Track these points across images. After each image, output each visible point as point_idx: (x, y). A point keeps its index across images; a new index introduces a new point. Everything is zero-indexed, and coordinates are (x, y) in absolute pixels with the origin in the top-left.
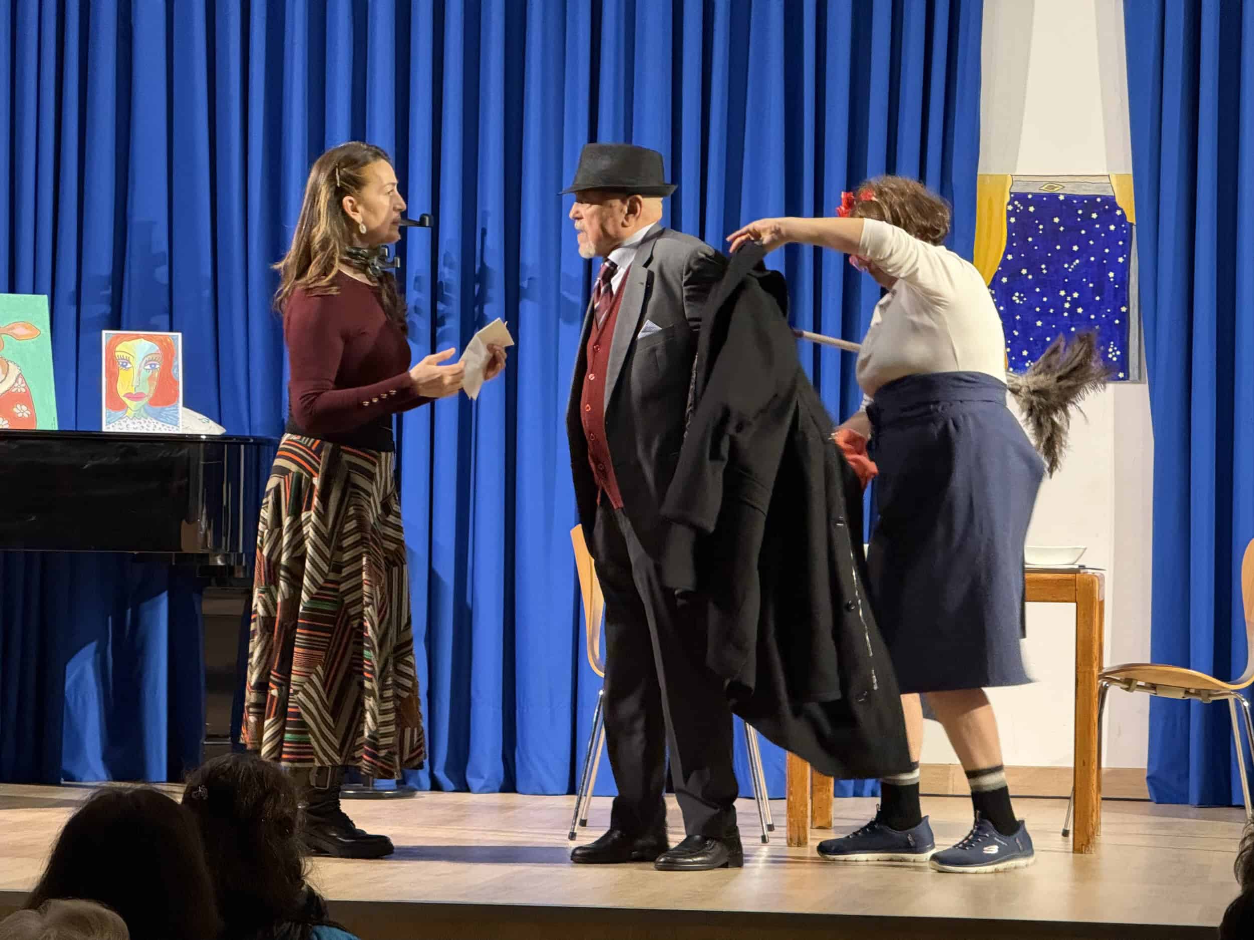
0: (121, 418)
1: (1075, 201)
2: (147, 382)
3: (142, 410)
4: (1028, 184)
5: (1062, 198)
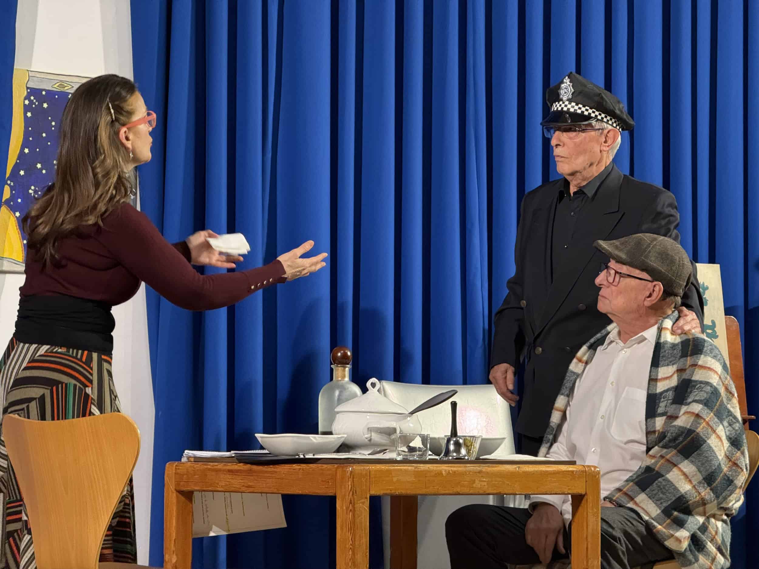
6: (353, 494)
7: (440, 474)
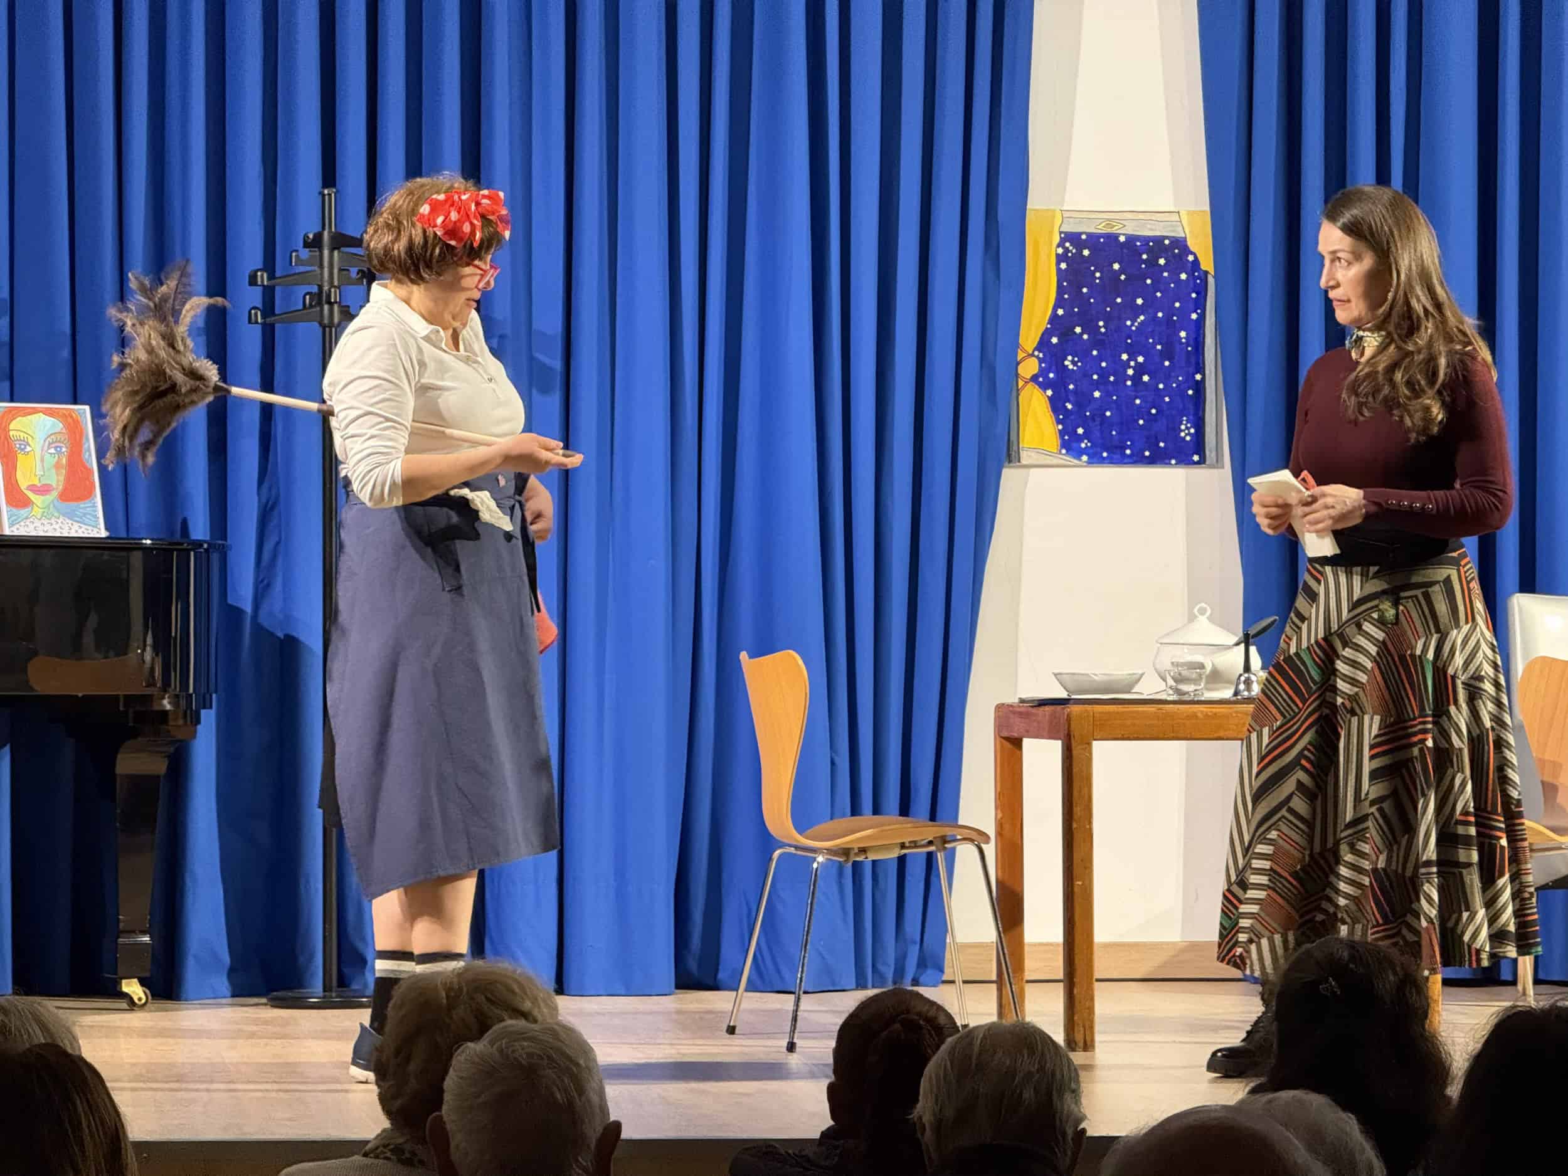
0: (27, 518)
1: (1138, 244)
2: (53, 471)
3: (52, 506)
4: (1081, 221)
5: (1122, 239)
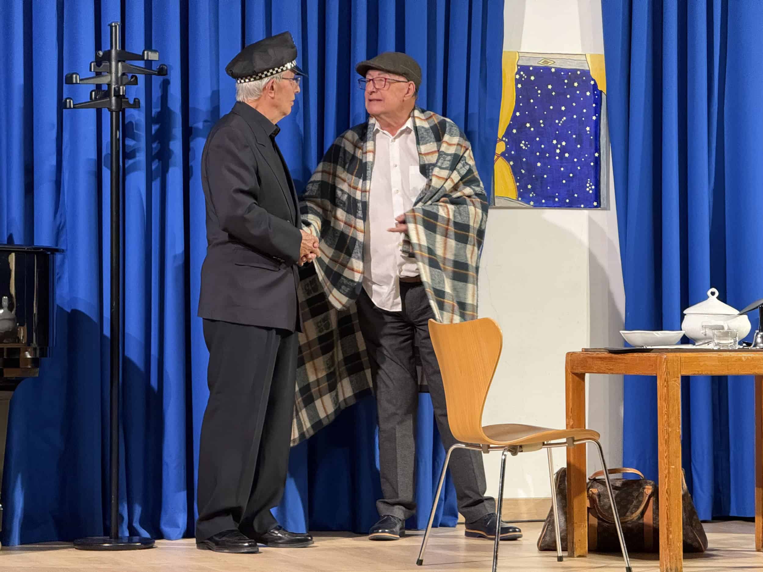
4: (529, 59)
6: (667, 374)
7: (740, 359)
